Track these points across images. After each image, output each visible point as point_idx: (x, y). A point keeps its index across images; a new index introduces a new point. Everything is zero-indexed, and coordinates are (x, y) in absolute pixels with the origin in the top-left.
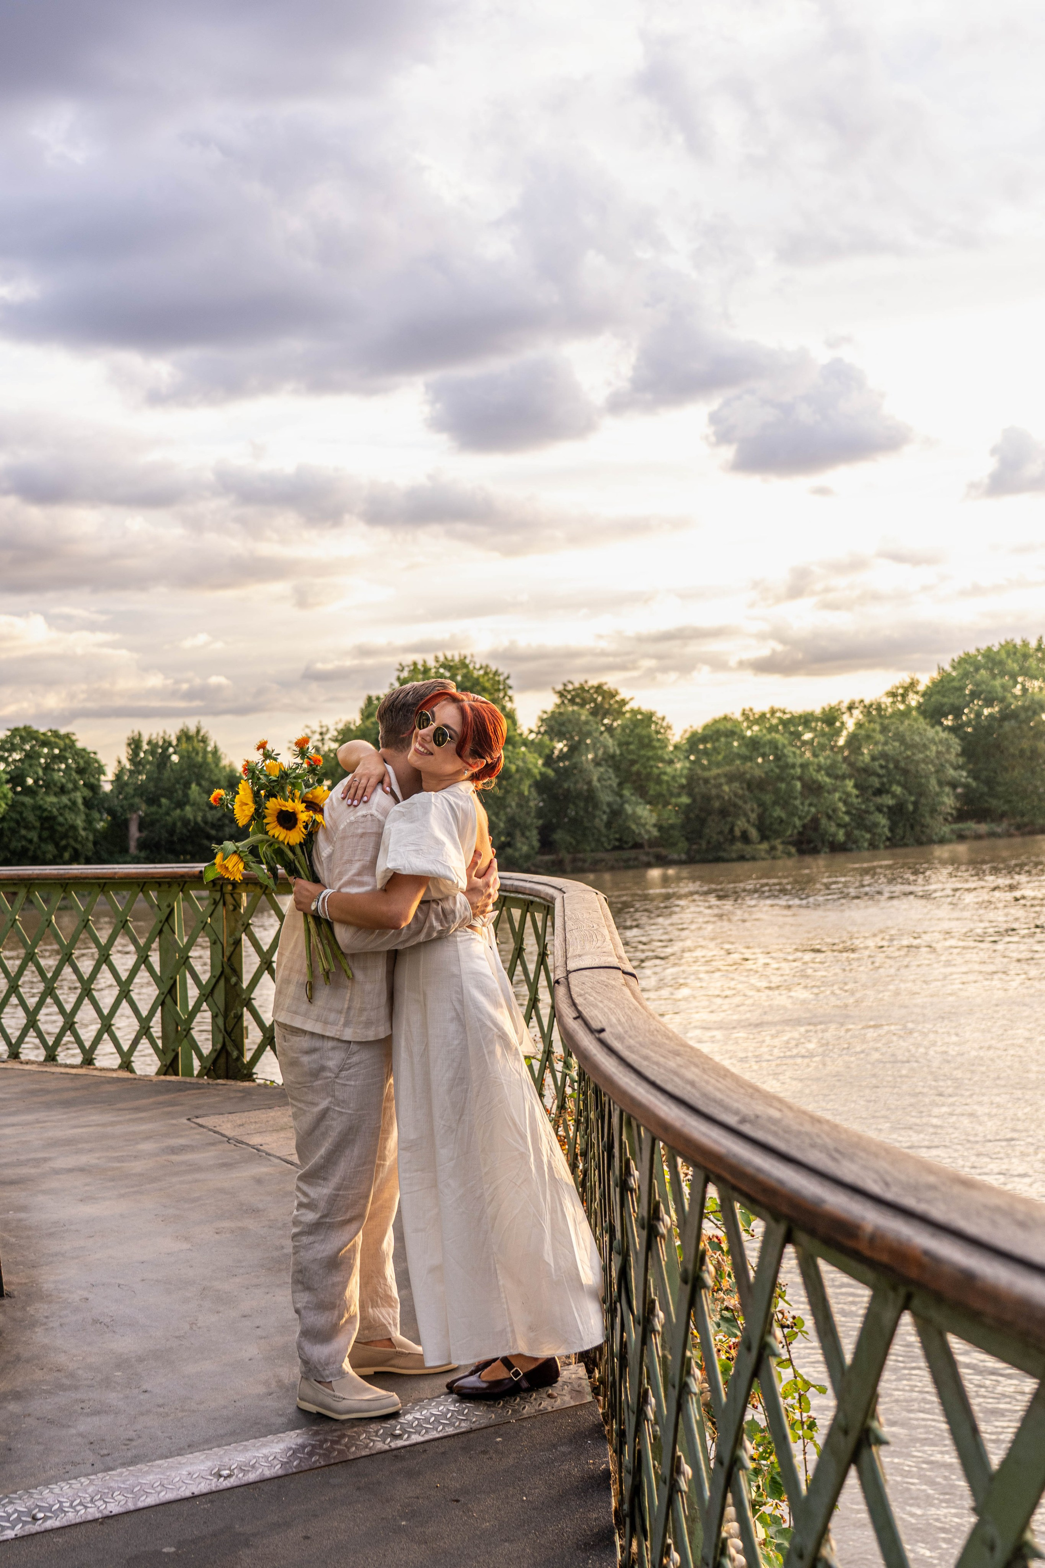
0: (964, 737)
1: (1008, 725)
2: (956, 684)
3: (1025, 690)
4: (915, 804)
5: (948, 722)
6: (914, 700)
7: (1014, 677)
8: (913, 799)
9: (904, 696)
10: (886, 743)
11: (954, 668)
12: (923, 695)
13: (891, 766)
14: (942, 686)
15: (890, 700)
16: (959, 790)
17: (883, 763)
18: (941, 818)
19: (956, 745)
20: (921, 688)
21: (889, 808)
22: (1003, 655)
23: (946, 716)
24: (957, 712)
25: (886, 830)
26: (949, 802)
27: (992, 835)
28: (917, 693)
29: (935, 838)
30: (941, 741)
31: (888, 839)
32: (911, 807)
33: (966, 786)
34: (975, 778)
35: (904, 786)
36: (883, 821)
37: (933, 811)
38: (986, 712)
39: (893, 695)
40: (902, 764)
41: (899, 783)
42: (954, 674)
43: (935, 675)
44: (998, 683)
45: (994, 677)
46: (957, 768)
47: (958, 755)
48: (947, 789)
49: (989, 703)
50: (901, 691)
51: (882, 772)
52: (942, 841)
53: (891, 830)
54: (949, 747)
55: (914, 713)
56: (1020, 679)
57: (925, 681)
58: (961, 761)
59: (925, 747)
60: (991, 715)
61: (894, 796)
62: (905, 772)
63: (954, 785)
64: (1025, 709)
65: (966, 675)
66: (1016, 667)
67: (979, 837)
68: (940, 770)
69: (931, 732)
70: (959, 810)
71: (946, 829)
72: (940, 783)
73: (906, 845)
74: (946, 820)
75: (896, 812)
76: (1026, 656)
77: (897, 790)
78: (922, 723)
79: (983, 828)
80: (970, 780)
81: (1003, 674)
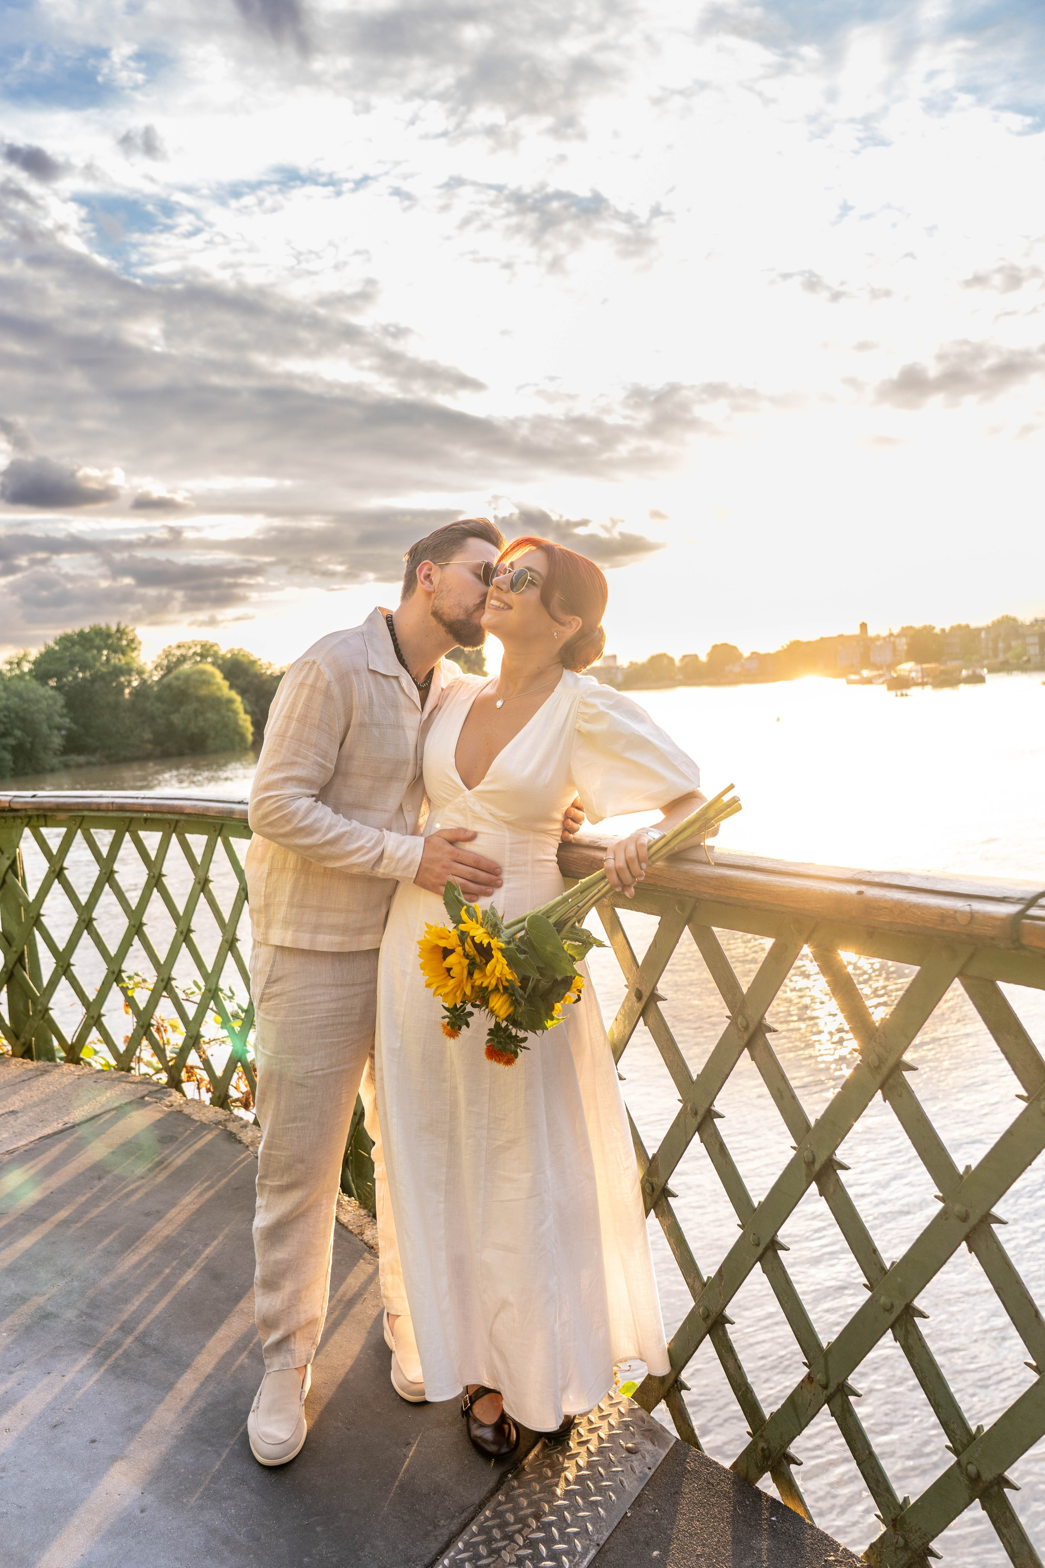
0: (66, 694)
1: (98, 685)
2: (58, 655)
3: (108, 660)
4: (32, 743)
5: (52, 683)
6: (26, 667)
7: (100, 650)
8: (30, 739)
9: (19, 664)
10: (7, 699)
11: (56, 643)
12: (34, 663)
13: (13, 715)
14: (48, 656)
15: (8, 667)
16: (64, 732)
17: (6, 713)
18: (51, 753)
19: (61, 701)
20: (32, 658)
21: (12, 747)
22: (93, 635)
23: (51, 677)
24: (59, 675)
25: (11, 764)
26: (57, 741)
27: (89, 764)
28: (29, 662)
29: (48, 767)
30: (50, 697)
31: (13, 770)
32: (28, 746)
33: (68, 729)
34: (76, 723)
35: (23, 730)
36: (8, 756)
37: (45, 748)
38: (80, 675)
39: (11, 663)
40: (21, 714)
41: (19, 728)
42: (57, 648)
43: (43, 649)
44: (89, 655)
45: (87, 650)
46: (62, 716)
47: (63, 707)
48: (56, 732)
49: (83, 668)
50: (16, 660)
51: (5, 720)
52: (53, 770)
53: (14, 763)
54: (55, 702)
55: (27, 678)
56: (105, 652)
57: (34, 653)
58: (65, 711)
59: (38, 701)
60: (84, 679)
61: (16, 738)
62: (23, 720)
63: (59, 729)
64: (110, 673)
65: (65, 649)
66: (102, 644)
67: (79, 766)
68: (50, 717)
69: (42, 691)
70: (64, 747)
71: (55, 761)
72: (50, 728)
73: (26, 774)
74: (55, 754)
75: (18, 751)
76: (109, 636)
77: (18, 733)
78: (34, 684)
79: (82, 759)
80: (72, 725)
81: (92, 647)
